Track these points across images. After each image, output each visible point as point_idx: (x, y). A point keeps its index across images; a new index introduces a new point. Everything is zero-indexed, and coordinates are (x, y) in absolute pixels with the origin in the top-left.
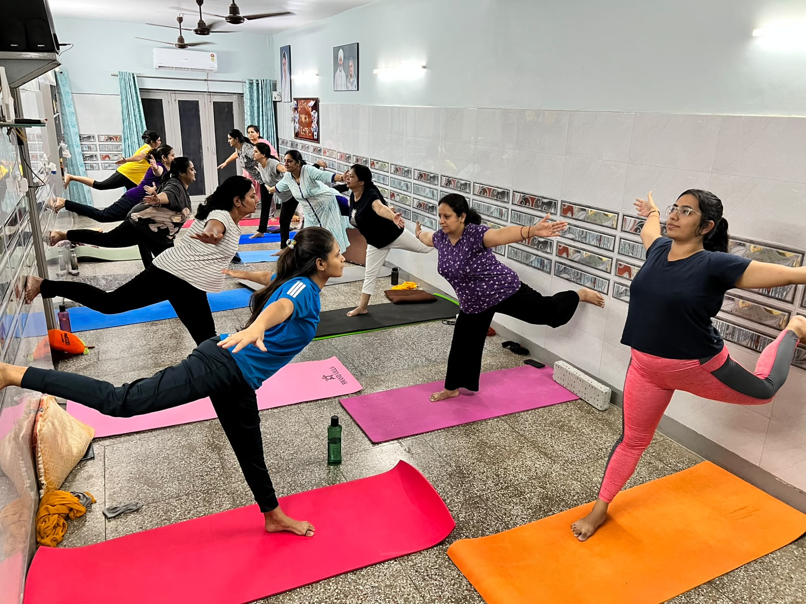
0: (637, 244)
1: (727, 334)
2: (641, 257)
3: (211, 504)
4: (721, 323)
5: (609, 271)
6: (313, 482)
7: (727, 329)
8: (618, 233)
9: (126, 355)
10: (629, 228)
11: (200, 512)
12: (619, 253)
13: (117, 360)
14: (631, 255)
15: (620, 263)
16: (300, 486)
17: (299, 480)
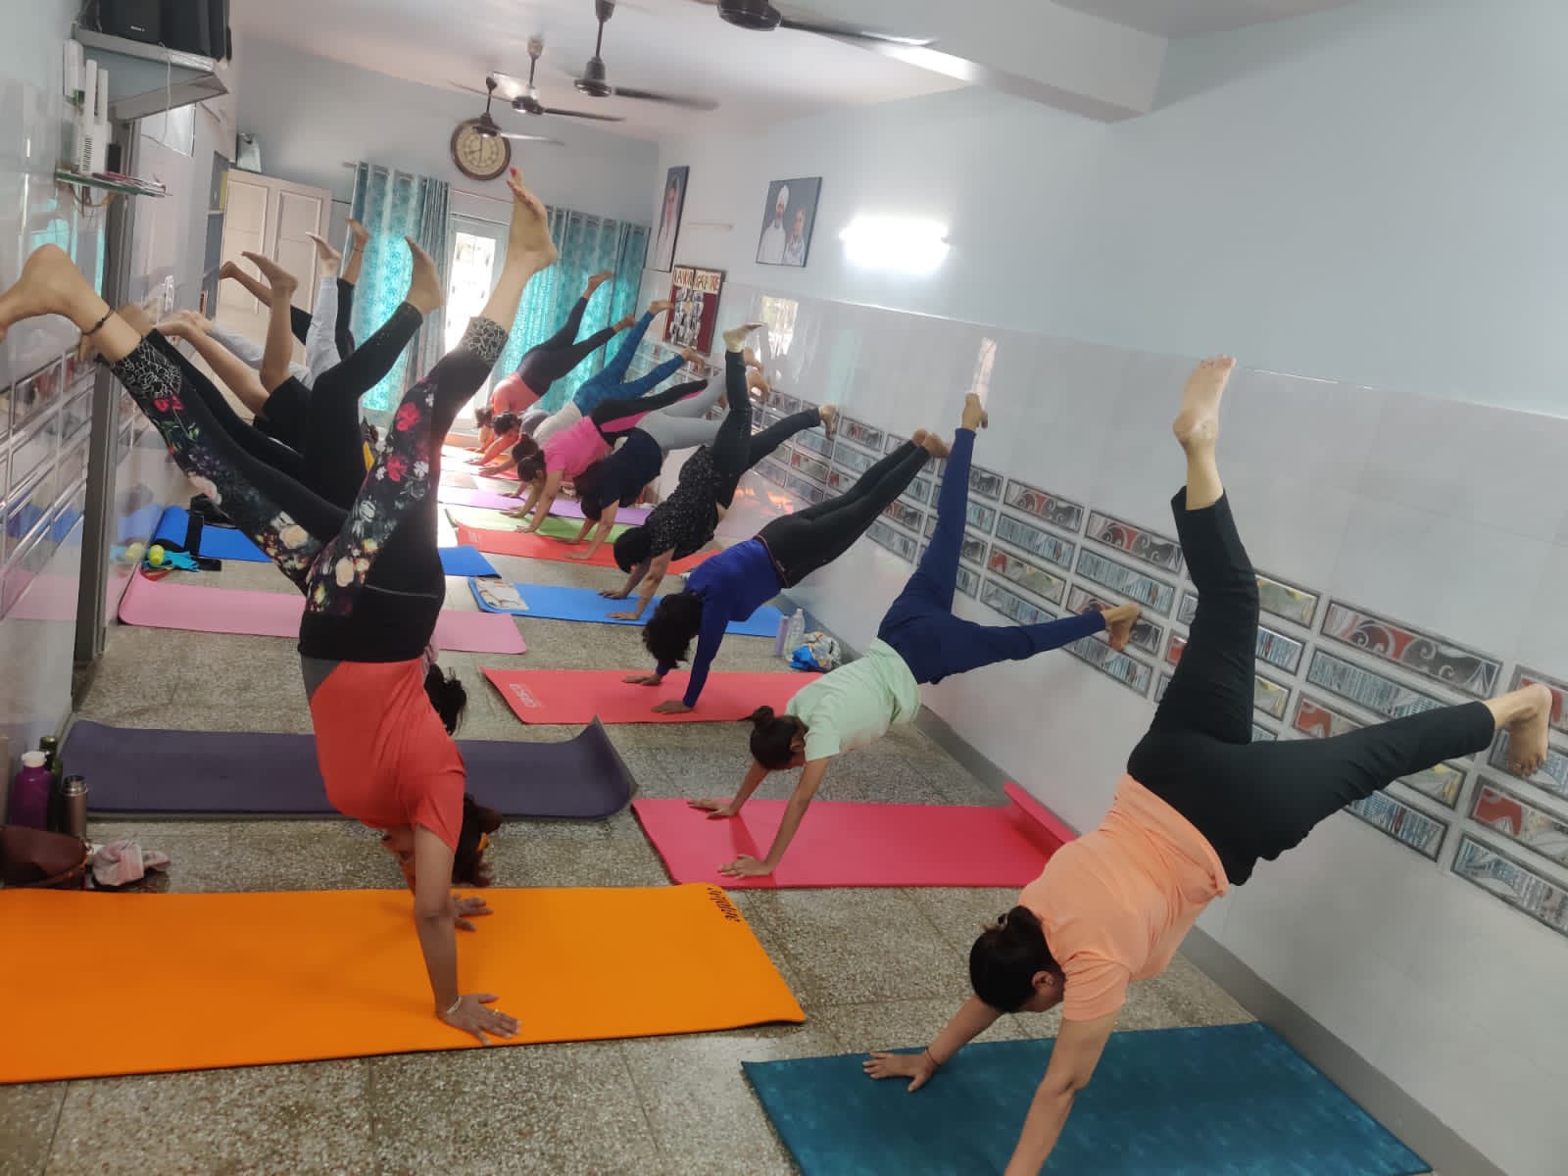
0: (1354, 668)
1: (1544, 909)
2: (1358, 697)
3: (317, 1079)
4: (1533, 882)
5: (1279, 714)
6: (558, 1068)
7: (1548, 897)
8: (1313, 638)
9: (232, 702)
10: (1339, 632)
11: (287, 1097)
12: (1307, 680)
13: (209, 708)
14: (1335, 688)
15: (1308, 702)
16: (527, 1074)
17: (528, 1058)
